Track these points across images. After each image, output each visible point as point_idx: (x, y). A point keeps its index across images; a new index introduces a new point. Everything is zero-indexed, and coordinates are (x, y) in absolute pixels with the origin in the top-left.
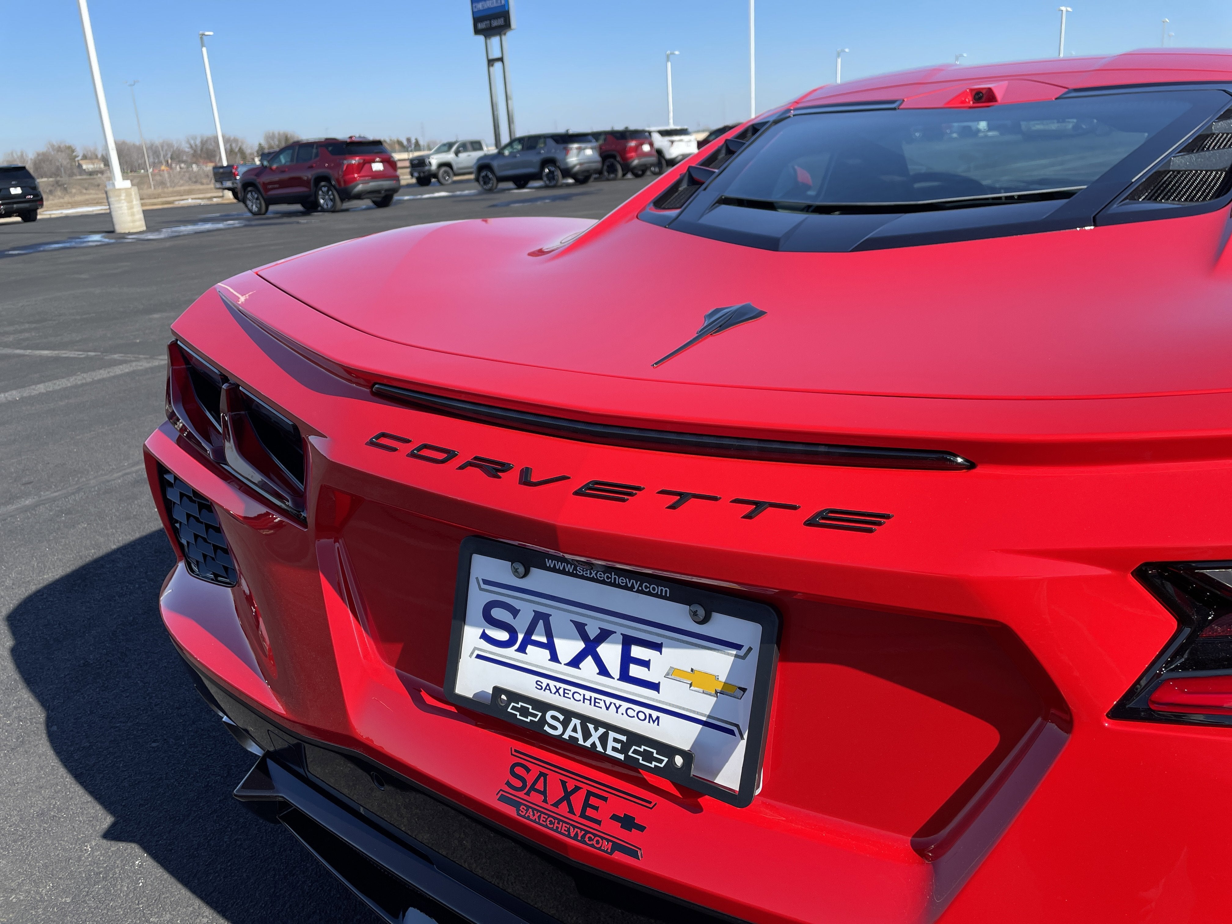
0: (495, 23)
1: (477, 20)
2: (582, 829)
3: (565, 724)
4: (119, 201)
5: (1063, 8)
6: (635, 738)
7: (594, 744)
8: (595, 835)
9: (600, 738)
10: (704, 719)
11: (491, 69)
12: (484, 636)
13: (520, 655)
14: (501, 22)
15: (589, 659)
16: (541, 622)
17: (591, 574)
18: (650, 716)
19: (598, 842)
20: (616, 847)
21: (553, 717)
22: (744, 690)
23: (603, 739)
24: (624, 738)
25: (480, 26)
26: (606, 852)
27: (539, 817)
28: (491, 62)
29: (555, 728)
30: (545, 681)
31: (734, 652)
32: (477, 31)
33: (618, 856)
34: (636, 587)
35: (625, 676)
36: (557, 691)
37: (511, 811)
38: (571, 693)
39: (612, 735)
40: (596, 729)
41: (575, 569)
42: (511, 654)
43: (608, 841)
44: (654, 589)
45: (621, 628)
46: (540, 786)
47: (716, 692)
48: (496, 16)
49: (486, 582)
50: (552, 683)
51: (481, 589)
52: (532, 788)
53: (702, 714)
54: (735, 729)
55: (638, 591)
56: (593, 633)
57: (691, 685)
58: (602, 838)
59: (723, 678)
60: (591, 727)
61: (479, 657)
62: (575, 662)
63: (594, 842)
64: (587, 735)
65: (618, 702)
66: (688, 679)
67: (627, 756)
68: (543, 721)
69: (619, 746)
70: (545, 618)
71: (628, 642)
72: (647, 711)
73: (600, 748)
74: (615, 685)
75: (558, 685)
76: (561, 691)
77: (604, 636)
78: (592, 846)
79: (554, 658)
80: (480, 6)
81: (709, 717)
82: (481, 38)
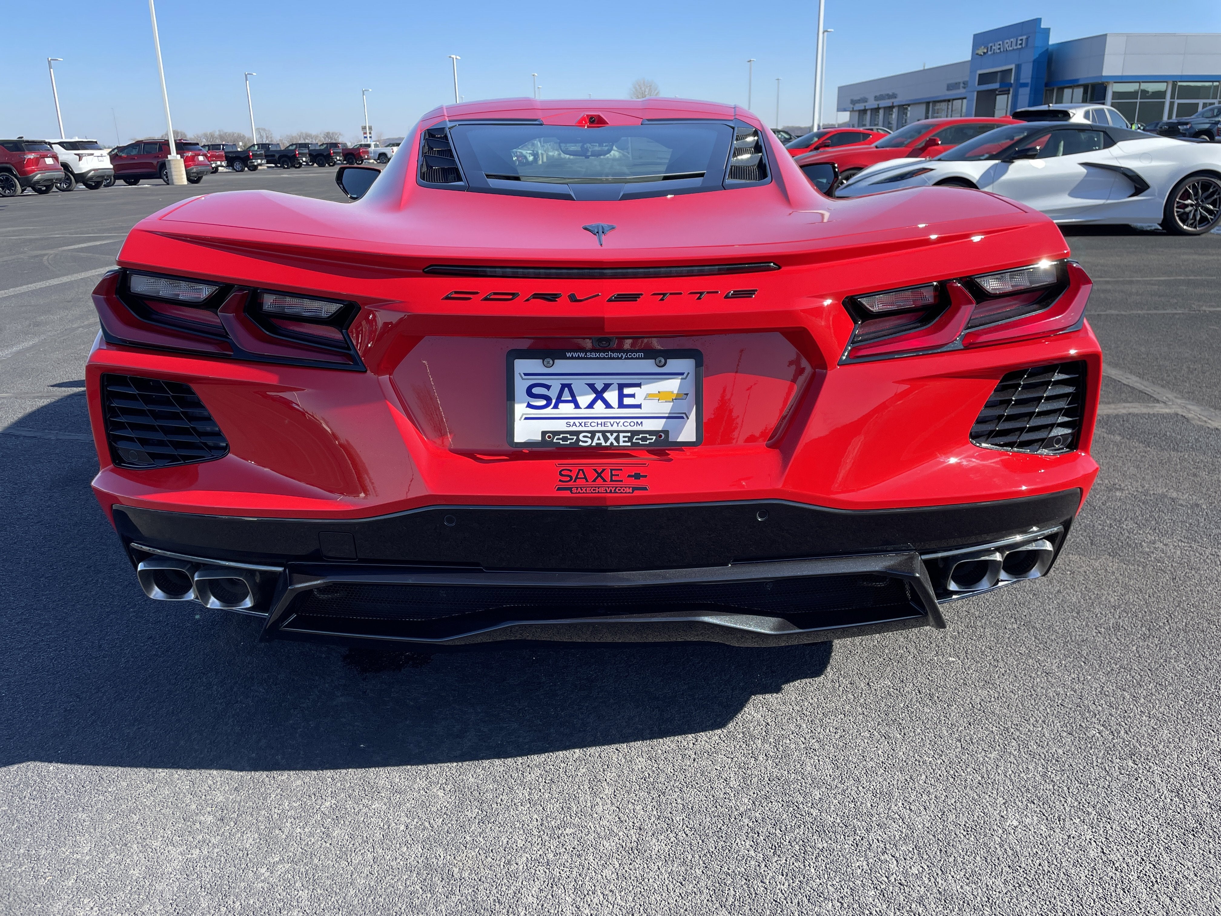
2: (613, 487)
3: (592, 438)
6: (634, 433)
7: (612, 443)
8: (621, 487)
9: (615, 439)
10: (667, 415)
12: (529, 406)
13: (555, 411)
15: (599, 402)
16: (566, 389)
17: (596, 355)
18: (637, 422)
19: (624, 490)
20: (634, 489)
21: (584, 437)
22: (687, 394)
23: (617, 439)
24: (629, 434)
26: (630, 493)
27: (586, 490)
29: (586, 442)
30: (572, 421)
31: (680, 377)
33: (637, 493)
34: (624, 357)
35: (621, 405)
36: (581, 424)
37: (567, 494)
38: (589, 424)
39: (621, 435)
40: (612, 435)
41: (586, 354)
42: (549, 411)
43: (629, 487)
44: (634, 355)
45: (616, 381)
46: (581, 475)
47: (673, 400)
49: (525, 374)
50: (577, 421)
51: (523, 379)
52: (576, 478)
53: (667, 413)
54: (684, 416)
55: (625, 359)
56: (599, 387)
57: (659, 400)
58: (626, 487)
59: (676, 392)
60: (608, 435)
61: (526, 419)
62: (591, 406)
63: (622, 491)
64: (606, 439)
65: (618, 421)
66: (657, 397)
67: (633, 444)
68: (578, 440)
69: (627, 439)
70: (569, 386)
71: (621, 387)
72: (635, 421)
73: (615, 444)
74: (617, 412)
75: (580, 421)
76: (583, 424)
77: (607, 387)
78: (621, 493)
79: (577, 406)
81: (670, 413)
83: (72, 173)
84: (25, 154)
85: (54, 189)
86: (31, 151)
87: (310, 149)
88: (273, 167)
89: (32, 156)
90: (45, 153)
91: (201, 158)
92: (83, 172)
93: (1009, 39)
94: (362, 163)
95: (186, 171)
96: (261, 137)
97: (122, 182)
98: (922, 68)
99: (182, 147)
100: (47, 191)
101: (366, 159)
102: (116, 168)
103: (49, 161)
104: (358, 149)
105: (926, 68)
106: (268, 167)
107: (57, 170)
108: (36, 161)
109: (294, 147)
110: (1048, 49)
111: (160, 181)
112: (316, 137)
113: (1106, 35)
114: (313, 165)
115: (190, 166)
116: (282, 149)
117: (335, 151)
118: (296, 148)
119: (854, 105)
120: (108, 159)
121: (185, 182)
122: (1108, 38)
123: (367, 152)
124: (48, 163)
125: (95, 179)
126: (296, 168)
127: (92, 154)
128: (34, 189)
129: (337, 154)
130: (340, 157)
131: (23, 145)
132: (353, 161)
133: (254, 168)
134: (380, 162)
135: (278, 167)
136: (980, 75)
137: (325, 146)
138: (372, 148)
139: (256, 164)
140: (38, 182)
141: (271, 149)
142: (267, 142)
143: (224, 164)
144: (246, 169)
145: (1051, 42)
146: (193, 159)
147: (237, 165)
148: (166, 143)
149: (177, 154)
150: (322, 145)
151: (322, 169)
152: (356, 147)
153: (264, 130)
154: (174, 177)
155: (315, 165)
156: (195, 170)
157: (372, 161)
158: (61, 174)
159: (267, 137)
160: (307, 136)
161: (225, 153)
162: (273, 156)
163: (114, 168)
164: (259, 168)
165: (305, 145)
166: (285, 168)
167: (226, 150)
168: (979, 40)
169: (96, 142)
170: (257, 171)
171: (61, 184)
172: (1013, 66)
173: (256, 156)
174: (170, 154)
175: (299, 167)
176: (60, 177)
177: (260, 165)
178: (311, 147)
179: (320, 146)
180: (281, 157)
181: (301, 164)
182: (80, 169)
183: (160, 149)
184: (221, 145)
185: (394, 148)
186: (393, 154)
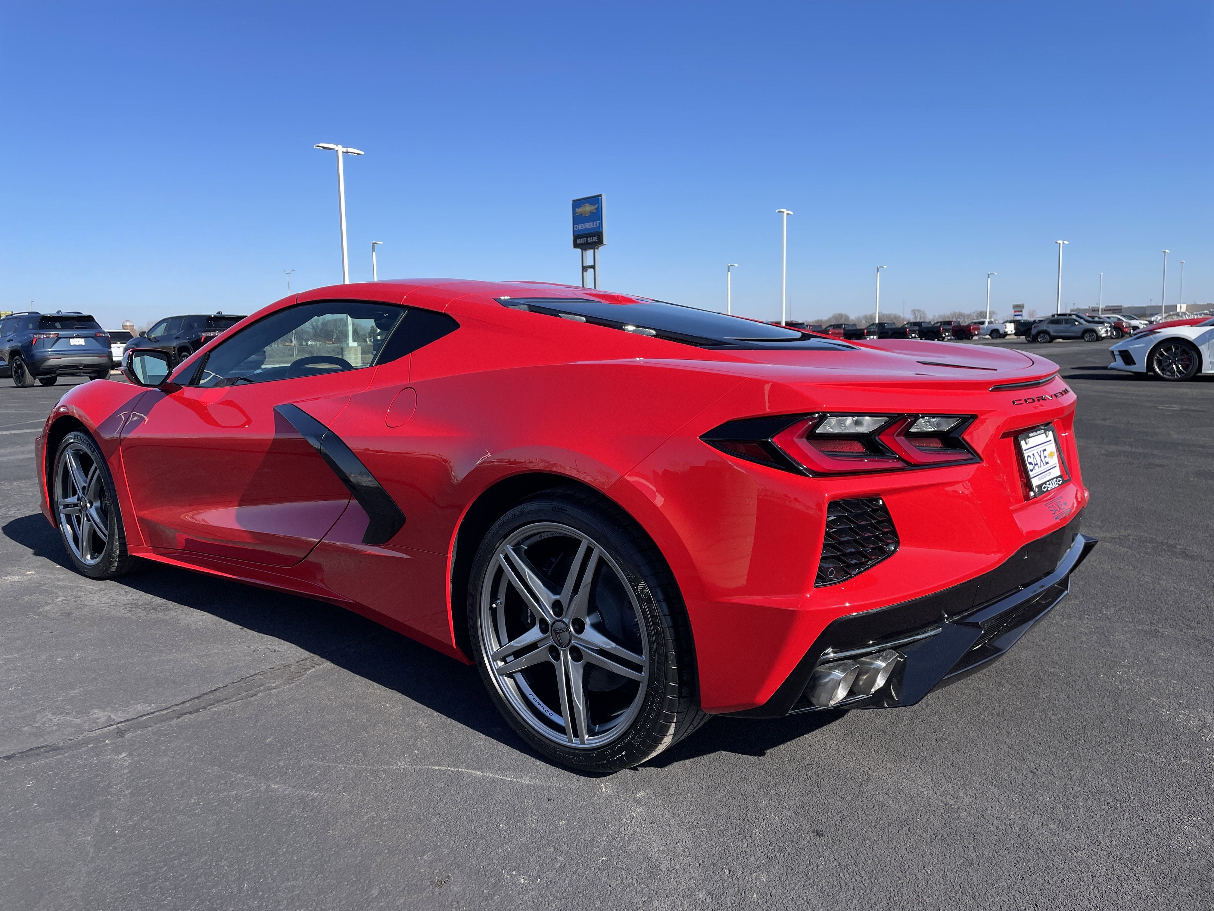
0: (590, 240)
1: (576, 237)
4: (350, 354)
5: (1061, 242)
11: (585, 273)
14: (595, 239)
25: (578, 242)
28: (585, 269)
32: (576, 246)
48: (591, 235)
80: (580, 227)
82: (579, 251)
117: (945, 328)
132: (959, 337)
134: (994, 338)
138: (986, 325)
173: (870, 333)
178: (924, 325)
184: (842, 325)
185: (1008, 325)
186: (1006, 330)
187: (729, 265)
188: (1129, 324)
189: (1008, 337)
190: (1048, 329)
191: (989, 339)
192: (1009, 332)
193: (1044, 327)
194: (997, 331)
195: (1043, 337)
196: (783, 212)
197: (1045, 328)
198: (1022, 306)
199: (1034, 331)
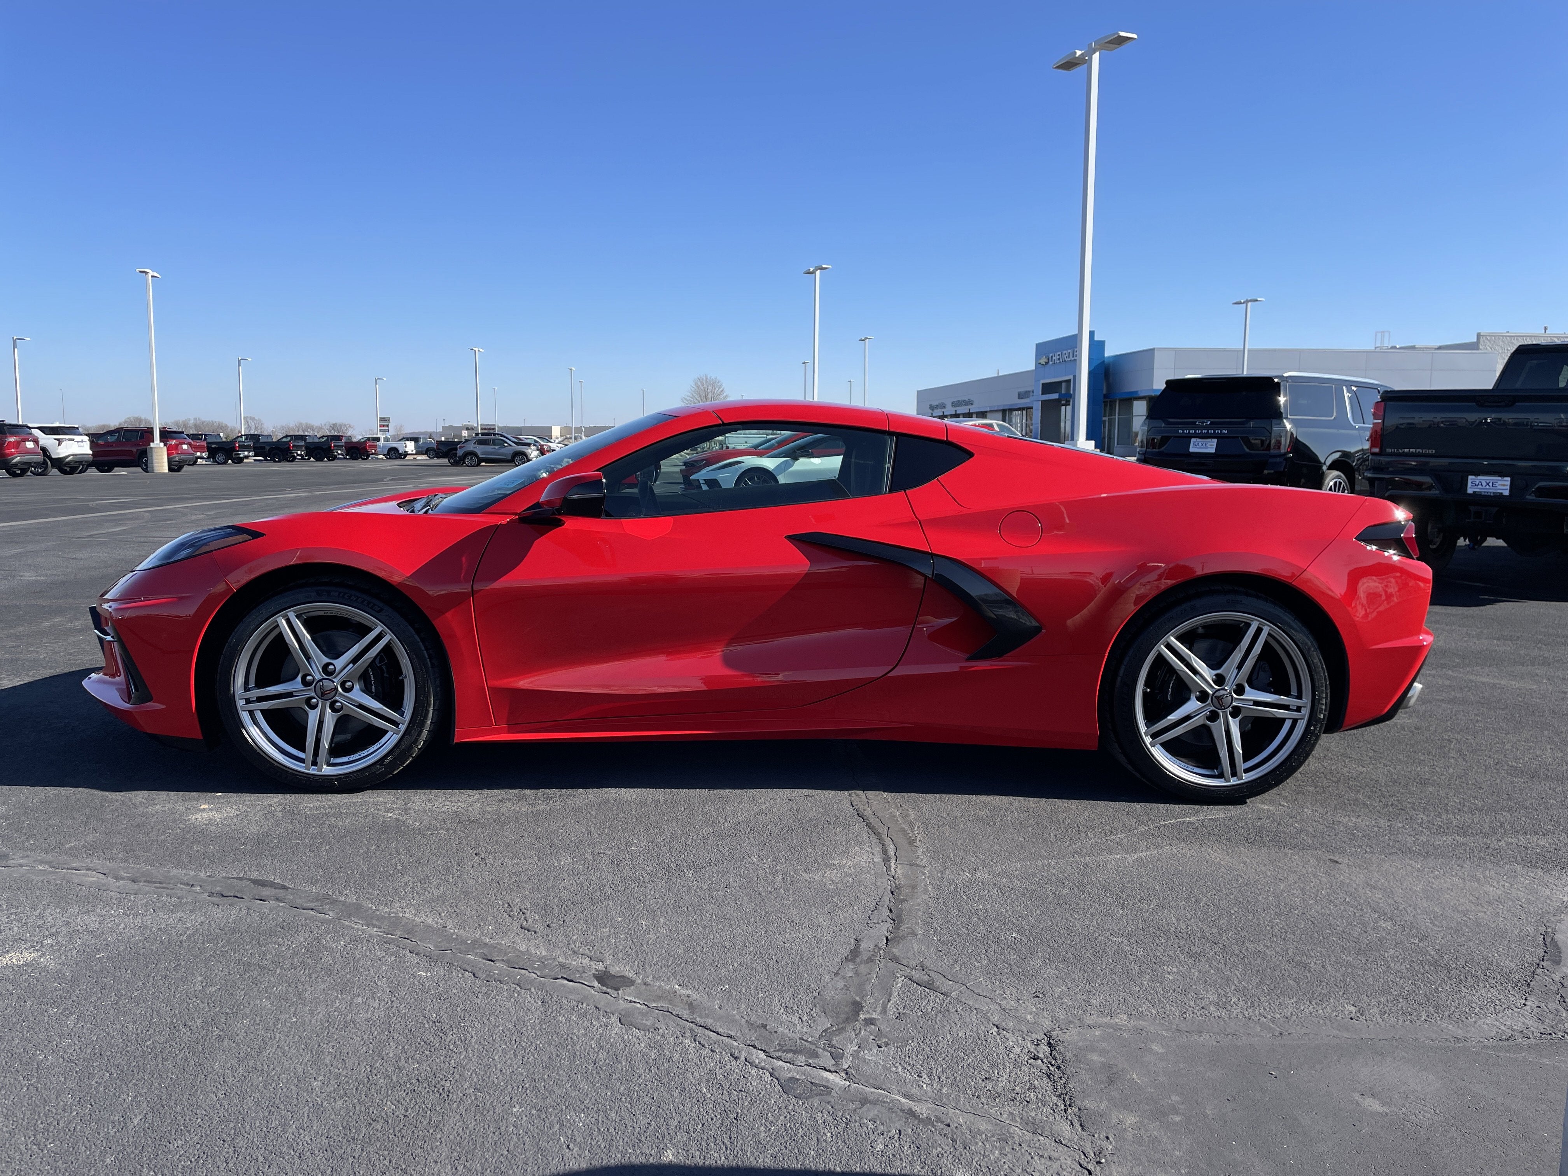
83: (50, 457)
84: (6, 437)
85: (29, 474)
86: (13, 434)
87: (308, 441)
88: (262, 460)
89: (12, 439)
90: (26, 437)
91: (185, 447)
92: (61, 456)
93: (1066, 350)
94: (367, 458)
95: (168, 459)
96: (249, 427)
97: (94, 469)
98: (996, 375)
99: (166, 435)
100: (23, 473)
101: (373, 454)
102: (95, 454)
103: (30, 445)
104: (365, 442)
105: (1000, 375)
106: (255, 460)
107: (37, 454)
108: (17, 445)
109: (289, 439)
110: (1104, 361)
111: (139, 469)
112: (319, 429)
113: (1153, 350)
114: (309, 459)
115: (172, 454)
116: (274, 440)
117: (336, 444)
118: (291, 440)
119: (933, 410)
120: (87, 445)
121: (166, 469)
122: (1156, 351)
123: (375, 447)
124: (28, 446)
125: (73, 465)
126: (289, 461)
127: (73, 440)
128: (8, 471)
129: (339, 447)
130: (342, 450)
131: (5, 428)
132: (357, 456)
133: (240, 461)
134: (390, 458)
135: (268, 460)
136: (1043, 384)
137: (325, 439)
138: (382, 442)
139: (242, 456)
140: (16, 464)
141: (261, 441)
142: (256, 433)
143: (205, 455)
144: (230, 461)
145: (1106, 355)
146: (176, 447)
147: (220, 457)
148: (150, 431)
149: (161, 442)
150: (322, 437)
151: (319, 464)
152: (362, 440)
153: (253, 419)
154: (155, 465)
155: (312, 459)
156: (177, 459)
157: (381, 456)
158: (40, 458)
159: (256, 428)
160: (308, 427)
161: (208, 443)
162: (264, 448)
163: (93, 455)
164: (245, 461)
165: (303, 438)
166: (275, 462)
167: (208, 441)
168: (1042, 349)
169: (77, 428)
170: (242, 464)
171: (35, 469)
172: (1071, 377)
173: (243, 448)
174: (153, 442)
175: (292, 461)
176: (39, 461)
177: (247, 457)
179: (319, 438)
180: (271, 449)
181: (294, 458)
182: (59, 454)
183: (142, 437)
184: (202, 435)
185: (408, 443)
186: (407, 449)
187: (15, 338)
188: (550, 447)
189: (408, 457)
190: (475, 450)
191: (382, 459)
192: (410, 452)
193: (471, 447)
194: (395, 449)
195: (471, 459)
196: (146, 273)
197: (472, 449)
198: (388, 420)
199: (460, 452)
